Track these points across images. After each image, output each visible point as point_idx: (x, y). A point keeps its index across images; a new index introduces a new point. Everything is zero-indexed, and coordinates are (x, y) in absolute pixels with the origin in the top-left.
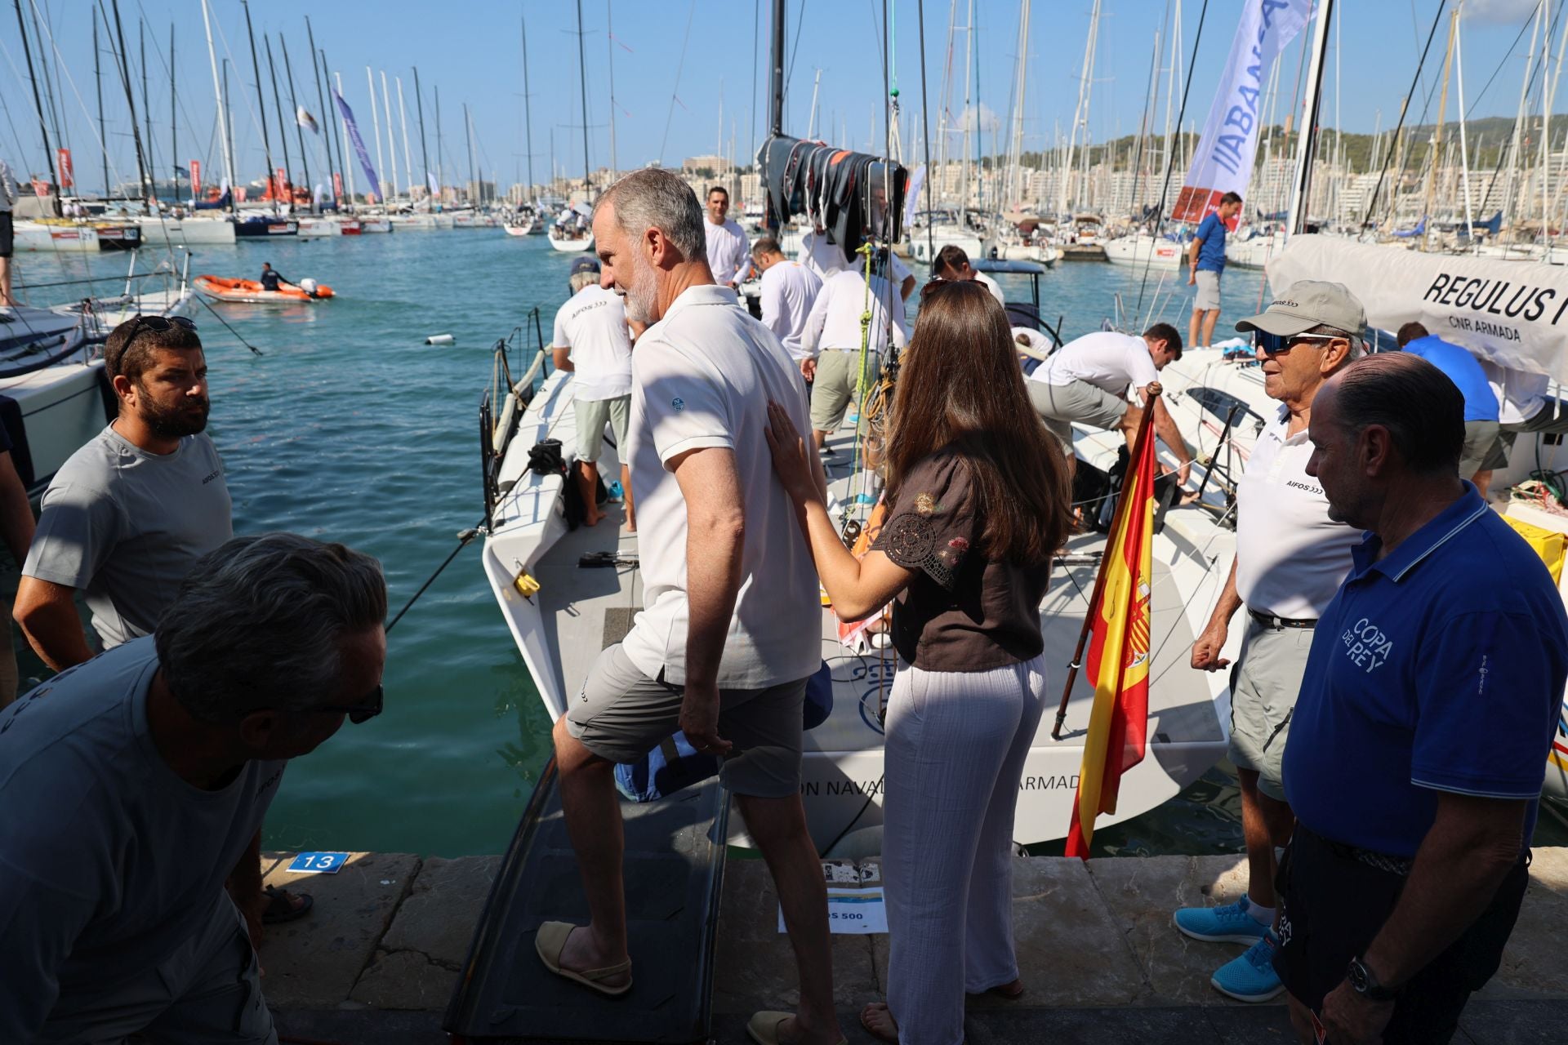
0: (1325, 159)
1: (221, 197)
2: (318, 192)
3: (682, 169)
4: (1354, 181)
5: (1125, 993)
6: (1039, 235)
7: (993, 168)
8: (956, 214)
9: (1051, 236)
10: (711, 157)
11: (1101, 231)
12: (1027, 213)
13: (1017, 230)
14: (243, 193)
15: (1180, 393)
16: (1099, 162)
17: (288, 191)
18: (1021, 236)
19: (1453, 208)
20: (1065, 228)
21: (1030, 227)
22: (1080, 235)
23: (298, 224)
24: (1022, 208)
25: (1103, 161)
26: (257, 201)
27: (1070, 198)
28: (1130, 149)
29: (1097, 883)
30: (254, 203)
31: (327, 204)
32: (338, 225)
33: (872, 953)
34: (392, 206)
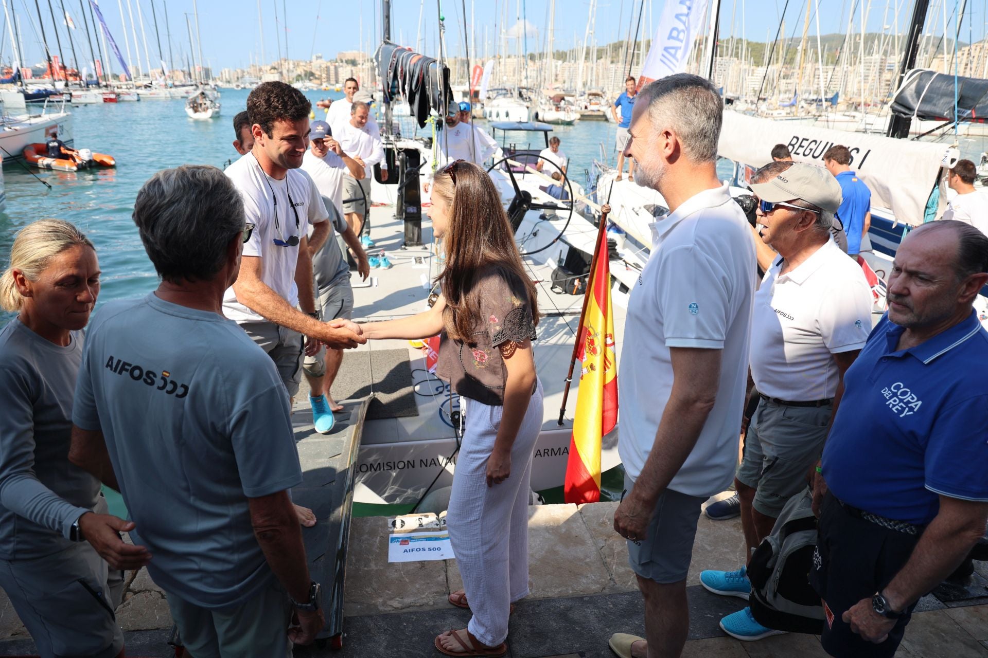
0: (738, 57)
1: (13, 75)
2: (84, 73)
3: (336, 59)
4: (755, 71)
5: (599, 586)
6: (565, 104)
7: (536, 61)
8: (512, 90)
9: (572, 105)
10: (355, 52)
11: (603, 102)
12: (558, 90)
13: (551, 101)
14: (29, 73)
15: (640, 208)
16: (601, 58)
17: (63, 71)
18: (554, 105)
19: (811, 88)
20: (581, 100)
21: (559, 99)
22: (590, 104)
23: (71, 94)
24: (554, 87)
25: (604, 57)
26: (40, 78)
27: (584, 80)
28: (620, 49)
29: (584, 519)
30: (38, 80)
31: (92, 81)
32: (101, 95)
33: (446, 572)
34: (138, 83)
